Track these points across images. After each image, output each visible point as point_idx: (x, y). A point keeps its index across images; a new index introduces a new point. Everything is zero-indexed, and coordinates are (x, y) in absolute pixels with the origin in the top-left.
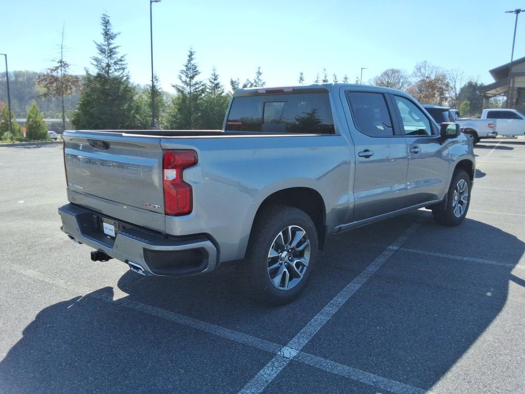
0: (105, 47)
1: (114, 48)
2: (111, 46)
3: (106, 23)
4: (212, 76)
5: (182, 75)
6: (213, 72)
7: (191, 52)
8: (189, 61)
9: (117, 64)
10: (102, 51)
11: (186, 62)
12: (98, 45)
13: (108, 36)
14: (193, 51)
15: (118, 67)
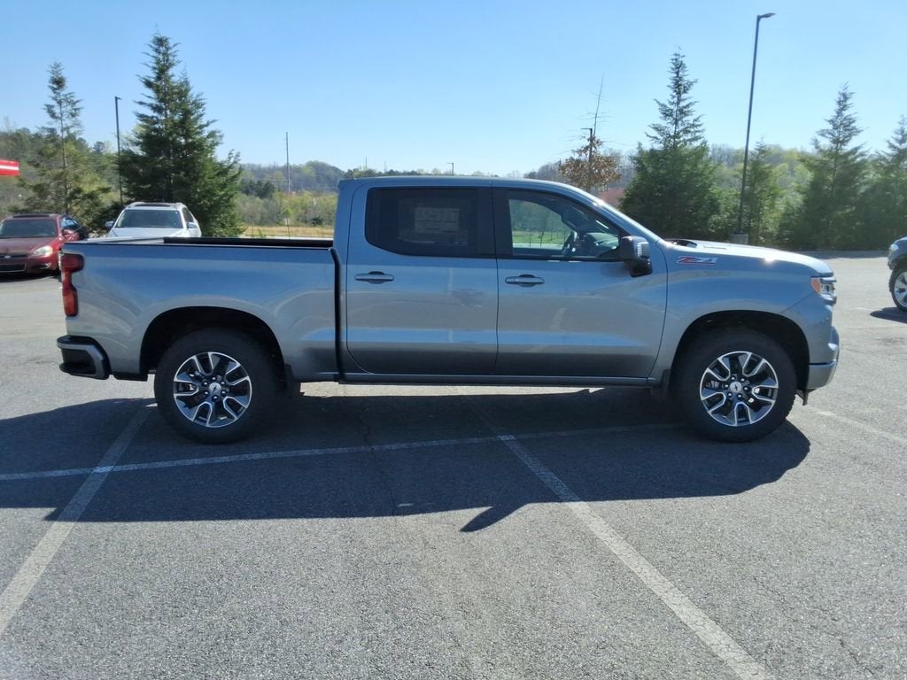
0: (672, 107)
1: (688, 106)
2: (682, 104)
3: (678, 67)
4: (895, 136)
5: (820, 139)
6: (898, 127)
7: (844, 95)
8: (839, 113)
9: (689, 132)
10: (667, 113)
11: (832, 114)
12: (662, 105)
13: (679, 87)
14: (848, 92)
15: (689, 136)
